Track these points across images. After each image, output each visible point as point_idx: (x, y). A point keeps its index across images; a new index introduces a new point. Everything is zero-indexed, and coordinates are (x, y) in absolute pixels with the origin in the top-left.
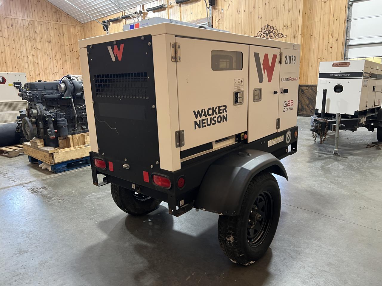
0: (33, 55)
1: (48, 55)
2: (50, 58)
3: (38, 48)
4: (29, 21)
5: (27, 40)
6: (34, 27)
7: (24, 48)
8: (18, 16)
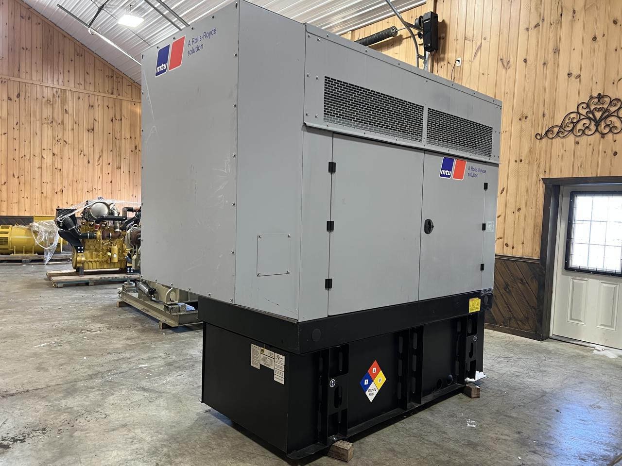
0: (54, 155)
1: (84, 155)
2: (89, 162)
3: (67, 141)
4: (55, 90)
5: (45, 126)
6: (64, 101)
7: (38, 138)
8: (34, 78)
